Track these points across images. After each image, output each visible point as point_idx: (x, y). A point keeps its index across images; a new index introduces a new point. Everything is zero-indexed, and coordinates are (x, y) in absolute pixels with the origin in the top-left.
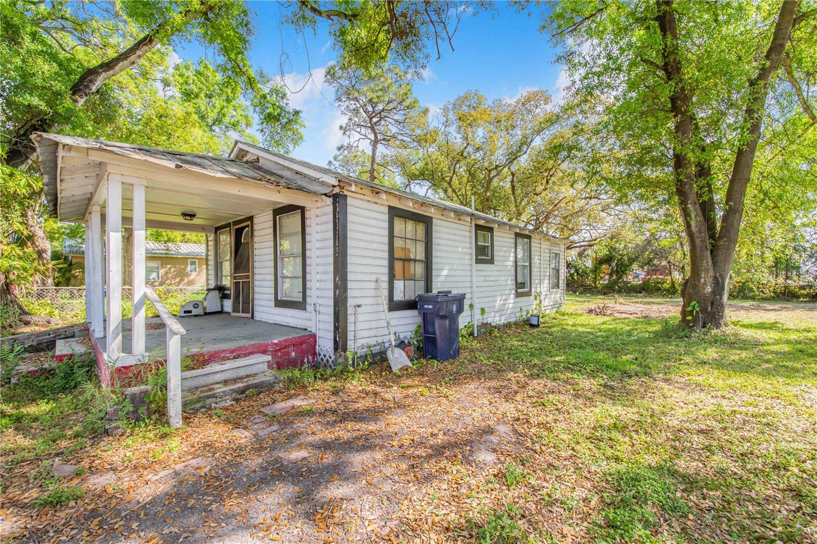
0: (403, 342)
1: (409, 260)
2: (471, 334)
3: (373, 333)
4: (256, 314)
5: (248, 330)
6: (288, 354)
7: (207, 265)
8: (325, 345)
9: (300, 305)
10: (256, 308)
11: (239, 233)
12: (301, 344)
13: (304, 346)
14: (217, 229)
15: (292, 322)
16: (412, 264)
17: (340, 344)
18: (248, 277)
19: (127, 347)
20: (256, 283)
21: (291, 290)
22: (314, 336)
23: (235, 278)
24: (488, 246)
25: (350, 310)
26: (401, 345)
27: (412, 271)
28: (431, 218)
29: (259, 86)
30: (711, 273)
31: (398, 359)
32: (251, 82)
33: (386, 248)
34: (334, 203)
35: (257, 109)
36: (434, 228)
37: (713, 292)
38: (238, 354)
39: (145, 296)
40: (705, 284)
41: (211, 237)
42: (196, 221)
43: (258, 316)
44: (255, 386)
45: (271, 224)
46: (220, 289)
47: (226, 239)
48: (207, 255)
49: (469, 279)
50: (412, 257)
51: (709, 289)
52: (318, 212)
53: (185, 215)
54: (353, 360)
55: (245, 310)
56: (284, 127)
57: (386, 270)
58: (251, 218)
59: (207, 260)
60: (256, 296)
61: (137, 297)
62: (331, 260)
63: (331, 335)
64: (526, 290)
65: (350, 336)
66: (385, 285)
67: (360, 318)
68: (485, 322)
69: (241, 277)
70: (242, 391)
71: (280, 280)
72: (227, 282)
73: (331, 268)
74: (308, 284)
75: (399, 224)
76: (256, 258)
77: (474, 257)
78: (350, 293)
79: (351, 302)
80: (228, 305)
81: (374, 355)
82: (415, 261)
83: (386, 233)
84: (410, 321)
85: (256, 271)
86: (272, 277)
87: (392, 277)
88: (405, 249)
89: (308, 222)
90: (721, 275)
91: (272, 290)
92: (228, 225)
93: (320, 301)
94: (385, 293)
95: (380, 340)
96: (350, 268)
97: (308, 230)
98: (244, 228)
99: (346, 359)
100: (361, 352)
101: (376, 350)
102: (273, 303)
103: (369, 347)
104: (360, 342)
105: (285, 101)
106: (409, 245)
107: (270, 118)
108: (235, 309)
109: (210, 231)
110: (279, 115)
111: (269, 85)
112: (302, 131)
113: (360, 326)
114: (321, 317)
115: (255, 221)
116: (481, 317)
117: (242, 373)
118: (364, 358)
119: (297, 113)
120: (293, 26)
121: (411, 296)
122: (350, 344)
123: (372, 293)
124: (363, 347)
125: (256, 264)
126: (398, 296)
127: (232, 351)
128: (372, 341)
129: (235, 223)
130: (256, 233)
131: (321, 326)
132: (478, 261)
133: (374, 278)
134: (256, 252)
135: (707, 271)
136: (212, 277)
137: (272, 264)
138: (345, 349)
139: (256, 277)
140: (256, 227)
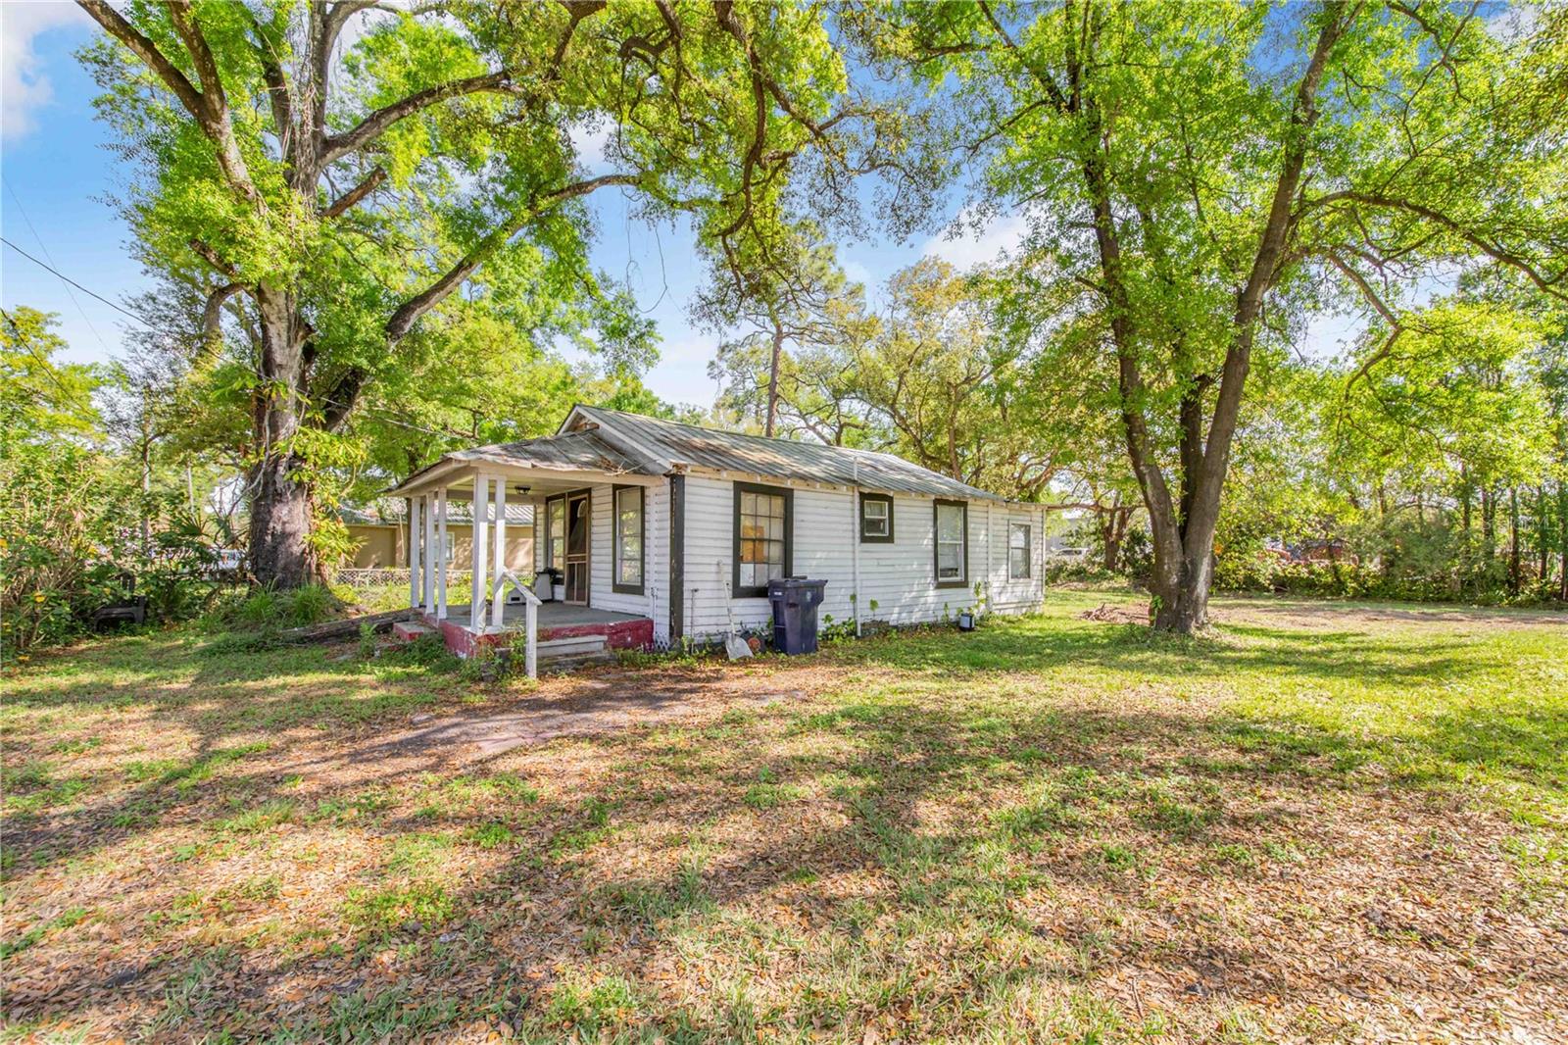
0: (747, 632)
1: (762, 540)
2: (853, 633)
3: (713, 620)
4: (592, 602)
5: (586, 615)
6: (625, 638)
7: (535, 537)
8: (662, 631)
9: (638, 590)
10: (592, 594)
11: (574, 506)
12: (637, 629)
13: (641, 632)
14: (549, 499)
15: (631, 609)
16: (766, 545)
17: (676, 630)
18: (584, 558)
19: (489, 620)
20: (593, 565)
21: (629, 573)
22: (651, 622)
23: (569, 559)
24: (883, 521)
25: (686, 595)
26: (746, 635)
27: (765, 553)
28: (792, 490)
29: (601, 292)
30: (1178, 558)
31: (738, 648)
32: (589, 288)
33: (731, 527)
34: (672, 483)
35: (597, 323)
36: (795, 501)
37: (1180, 583)
38: (576, 632)
39: (504, 575)
40: (1169, 572)
41: (541, 509)
42: (530, 493)
43: (595, 604)
44: (592, 660)
45: (610, 499)
46: (551, 572)
47: (560, 512)
48: (535, 524)
49: (850, 563)
50: (766, 536)
51: (1174, 579)
52: (657, 490)
53: (518, 488)
54: (690, 646)
55: (581, 597)
56: (632, 342)
57: (730, 552)
58: (588, 491)
59: (535, 531)
60: (593, 580)
61: (498, 576)
62: (668, 541)
63: (667, 621)
64: (958, 579)
65: (687, 621)
66: (730, 569)
67: (698, 603)
68: (878, 619)
69: (577, 559)
70: (582, 663)
71: (618, 562)
72: (559, 564)
73: (668, 550)
74: (647, 567)
75: (747, 499)
76: (593, 537)
77: (858, 535)
78: (686, 577)
79: (687, 586)
80: (560, 592)
81: (713, 645)
82: (770, 541)
83: (731, 511)
84: (761, 610)
85: (593, 551)
86: (611, 559)
87: (738, 559)
88: (756, 528)
89: (647, 501)
90: (1192, 562)
91: (610, 574)
92: (563, 496)
93: (657, 585)
94: (729, 578)
95: (722, 629)
96: (686, 551)
97: (647, 508)
98: (580, 501)
99: (682, 646)
100: (698, 640)
101: (716, 639)
102: (611, 589)
103: (708, 635)
104: (697, 630)
105: (634, 312)
106: (763, 523)
107: (616, 333)
108: (569, 596)
109: (539, 502)
110: (627, 326)
111: (613, 291)
112: (658, 347)
113: (697, 612)
114: (658, 602)
115: (594, 494)
116: (871, 613)
117: (581, 649)
118: (701, 646)
119: (651, 324)
120: (643, 222)
121: (763, 581)
122: (686, 630)
123: (713, 577)
124: (701, 635)
125: (594, 544)
126: (746, 580)
127: (572, 630)
128: (713, 630)
129: (571, 494)
130: (594, 508)
131: (659, 611)
132: (864, 540)
133: (715, 560)
134: (594, 530)
135: (1171, 554)
136: (541, 558)
137: (611, 543)
138: (680, 635)
139: (593, 558)
140: (594, 501)
